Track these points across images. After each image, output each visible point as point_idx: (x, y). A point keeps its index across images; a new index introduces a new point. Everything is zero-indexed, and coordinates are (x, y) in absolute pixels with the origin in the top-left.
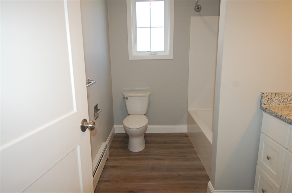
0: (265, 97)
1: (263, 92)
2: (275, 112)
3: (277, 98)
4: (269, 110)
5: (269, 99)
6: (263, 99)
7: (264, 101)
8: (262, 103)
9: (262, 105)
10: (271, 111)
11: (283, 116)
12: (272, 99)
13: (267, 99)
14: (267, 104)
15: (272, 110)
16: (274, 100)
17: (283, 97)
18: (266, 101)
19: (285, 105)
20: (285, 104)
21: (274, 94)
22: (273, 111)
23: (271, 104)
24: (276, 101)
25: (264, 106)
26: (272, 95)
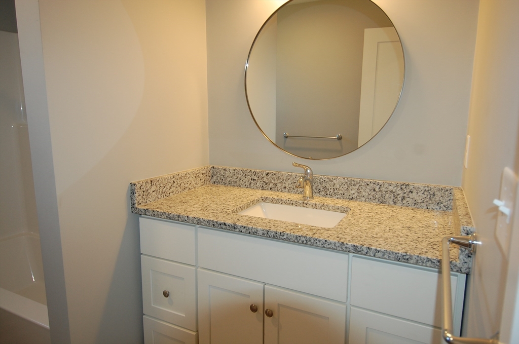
0: (139, 190)
1: (133, 182)
2: (167, 213)
3: (154, 188)
4: (153, 211)
5: (144, 192)
6: (135, 195)
7: (138, 198)
8: (136, 201)
9: (136, 205)
10: (158, 212)
11: (183, 216)
12: (148, 192)
13: (141, 193)
14: (142, 202)
15: (157, 210)
16: (151, 192)
17: (162, 185)
18: (140, 197)
19: (165, 197)
20: (164, 195)
21: (149, 182)
22: (161, 212)
23: (147, 201)
24: (154, 193)
25: (140, 207)
26: (148, 184)
